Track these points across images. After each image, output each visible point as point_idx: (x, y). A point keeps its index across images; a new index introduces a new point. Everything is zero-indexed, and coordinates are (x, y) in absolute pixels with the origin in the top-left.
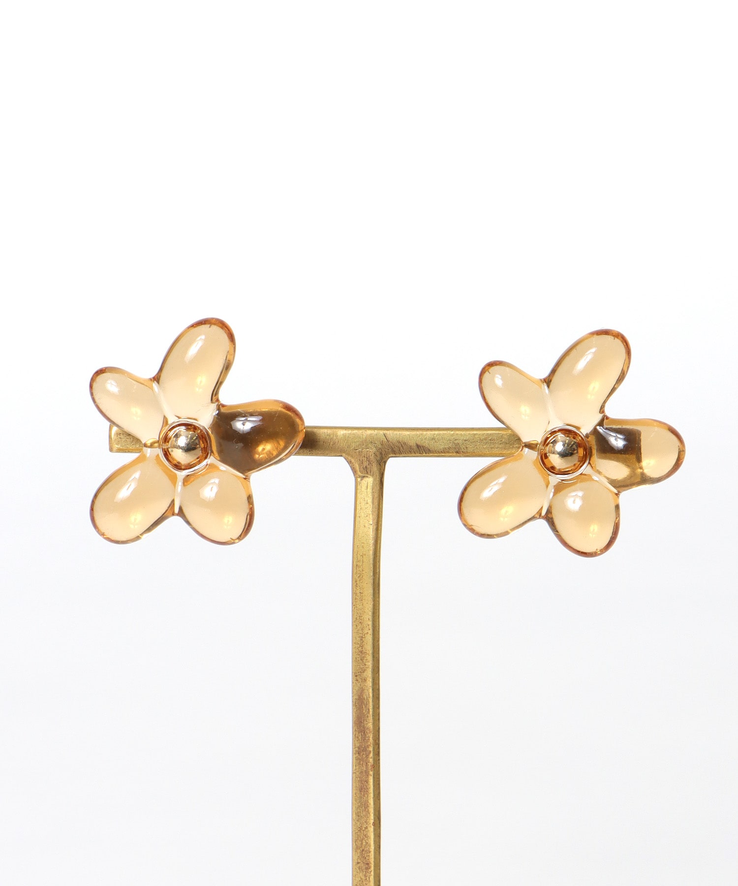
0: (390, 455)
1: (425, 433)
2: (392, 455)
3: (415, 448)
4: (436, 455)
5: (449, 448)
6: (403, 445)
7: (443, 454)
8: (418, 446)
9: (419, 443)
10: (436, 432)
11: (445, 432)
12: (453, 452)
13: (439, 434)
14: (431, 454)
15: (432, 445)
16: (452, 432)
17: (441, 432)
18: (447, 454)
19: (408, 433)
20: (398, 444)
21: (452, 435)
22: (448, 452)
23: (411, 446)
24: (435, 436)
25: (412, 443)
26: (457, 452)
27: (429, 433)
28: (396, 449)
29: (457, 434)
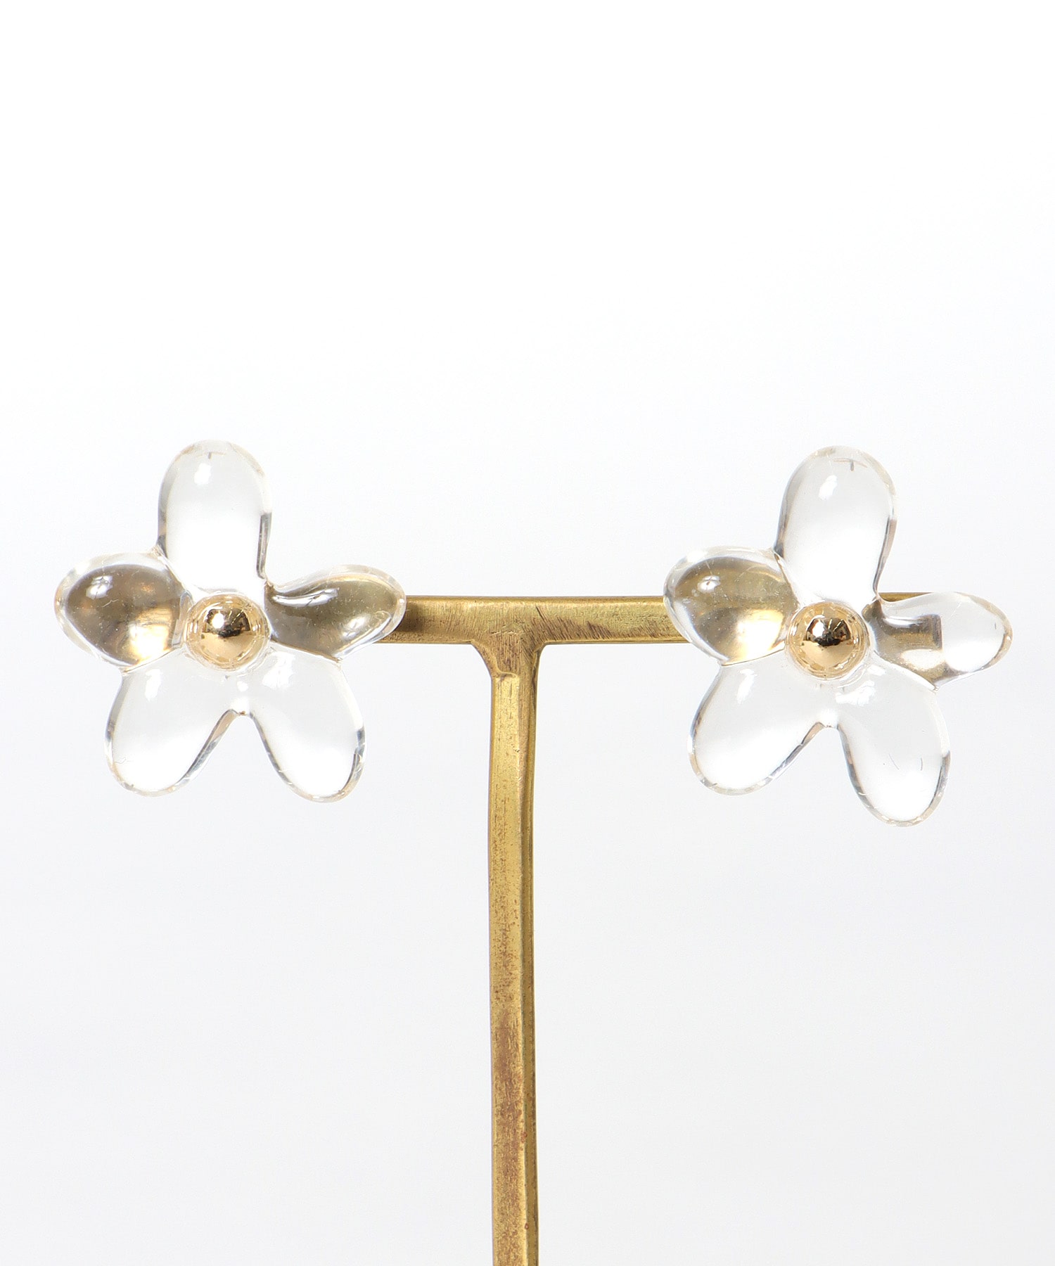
0: (546, 642)
1: (601, 605)
2: (549, 641)
3: (587, 630)
4: (619, 639)
5: (640, 629)
6: (567, 625)
7: (630, 639)
8: (591, 626)
9: (592, 622)
10: (620, 604)
11: (633, 603)
12: (646, 636)
13: (625, 607)
14: (613, 639)
15: (614, 624)
16: (645, 604)
17: (627, 604)
18: (639, 639)
19: (574, 605)
20: (559, 624)
21: (645, 608)
22: (639, 635)
23: (579, 627)
24: (618, 609)
25: (581, 622)
26: (653, 635)
27: (608, 605)
28: (556, 631)
29: (653, 607)
